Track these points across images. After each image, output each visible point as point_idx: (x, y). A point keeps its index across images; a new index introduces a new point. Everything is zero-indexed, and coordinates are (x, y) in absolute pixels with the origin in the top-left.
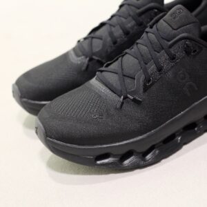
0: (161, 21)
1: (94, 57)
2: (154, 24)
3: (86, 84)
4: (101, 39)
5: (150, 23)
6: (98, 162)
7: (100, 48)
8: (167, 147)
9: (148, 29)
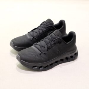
0: (52, 33)
1: (35, 37)
2: (50, 34)
3: (31, 47)
4: (36, 33)
5: (49, 33)
6: (34, 68)
7: (36, 35)
8: (51, 66)
9: (48, 35)
